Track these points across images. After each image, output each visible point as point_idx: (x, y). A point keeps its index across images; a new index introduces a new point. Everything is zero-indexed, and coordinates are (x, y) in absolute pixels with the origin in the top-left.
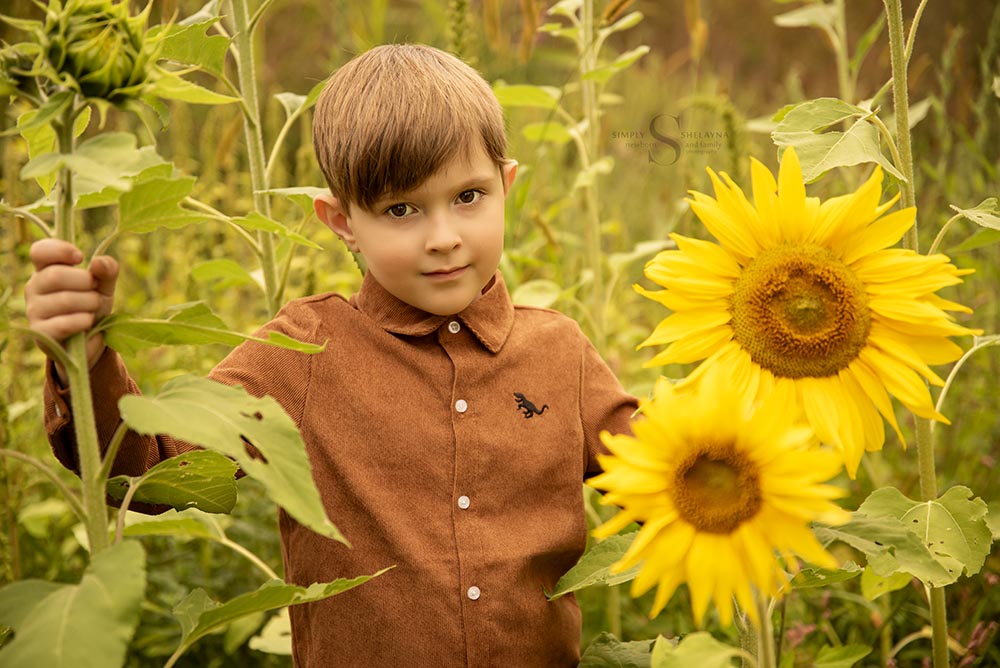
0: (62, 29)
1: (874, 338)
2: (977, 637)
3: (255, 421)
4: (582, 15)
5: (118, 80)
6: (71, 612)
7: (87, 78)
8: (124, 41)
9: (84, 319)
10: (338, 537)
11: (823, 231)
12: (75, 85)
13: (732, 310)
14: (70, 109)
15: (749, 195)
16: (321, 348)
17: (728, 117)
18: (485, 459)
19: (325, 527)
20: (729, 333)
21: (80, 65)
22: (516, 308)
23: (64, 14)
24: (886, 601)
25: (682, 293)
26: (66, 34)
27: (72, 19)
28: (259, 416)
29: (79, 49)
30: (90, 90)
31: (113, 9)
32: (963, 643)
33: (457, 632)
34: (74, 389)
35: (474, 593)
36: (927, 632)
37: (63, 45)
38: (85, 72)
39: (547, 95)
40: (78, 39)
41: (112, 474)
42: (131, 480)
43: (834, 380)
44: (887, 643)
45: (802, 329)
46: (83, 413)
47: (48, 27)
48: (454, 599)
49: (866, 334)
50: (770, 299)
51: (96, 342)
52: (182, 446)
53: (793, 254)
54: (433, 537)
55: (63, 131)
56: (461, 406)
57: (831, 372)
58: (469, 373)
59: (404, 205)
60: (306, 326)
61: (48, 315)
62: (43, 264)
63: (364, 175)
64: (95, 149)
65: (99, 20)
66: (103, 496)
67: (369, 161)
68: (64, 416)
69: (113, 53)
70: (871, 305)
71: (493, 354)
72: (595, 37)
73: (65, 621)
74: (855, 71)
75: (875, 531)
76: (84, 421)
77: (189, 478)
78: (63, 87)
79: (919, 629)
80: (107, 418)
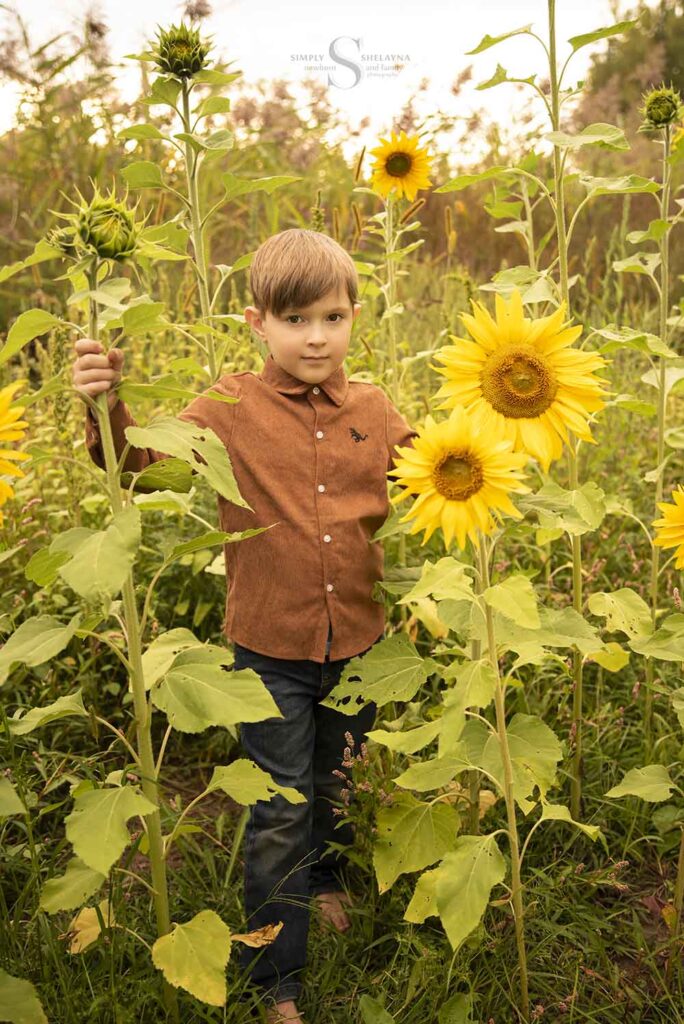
0: (87, 219)
1: (558, 397)
2: (596, 566)
3: (200, 441)
4: (387, 222)
5: (119, 247)
6: (102, 545)
7: (102, 246)
8: (122, 224)
9: (106, 384)
10: (247, 506)
11: (533, 337)
12: (95, 251)
13: (482, 379)
14: (94, 263)
15: (494, 317)
16: (238, 400)
17: (468, 283)
18: (333, 465)
19: (240, 502)
20: (480, 392)
21: (98, 239)
22: (350, 383)
23: (89, 210)
24: (549, 547)
25: (456, 369)
26: (89, 222)
27: (93, 213)
28: (203, 439)
29: (97, 230)
30: (104, 253)
31: (117, 206)
32: (587, 571)
33: (318, 559)
34: (101, 424)
35: (327, 539)
36: (570, 565)
37: (88, 228)
38: (101, 243)
39: (368, 267)
40: (96, 224)
41: (123, 472)
42: (134, 474)
43: (537, 419)
44: (548, 570)
45: (521, 391)
46: (106, 438)
47: (80, 218)
48: (316, 542)
49: (555, 395)
50: (504, 372)
51: (112, 397)
52: (161, 455)
53: (517, 348)
54: (304, 508)
55: (91, 277)
56: (320, 435)
57: (535, 415)
58: (324, 416)
59: (297, 317)
60: (232, 389)
61: (86, 382)
62: (82, 353)
63: (278, 296)
64: (108, 288)
65: (108, 213)
66: (119, 483)
67: (282, 288)
68: (96, 438)
69: (116, 232)
70: (558, 379)
71: (338, 407)
72: (394, 234)
73: (99, 550)
74: (538, 258)
75: (553, 505)
76: (107, 442)
77: (166, 473)
78: (89, 252)
79: (565, 563)
80: (120, 441)
